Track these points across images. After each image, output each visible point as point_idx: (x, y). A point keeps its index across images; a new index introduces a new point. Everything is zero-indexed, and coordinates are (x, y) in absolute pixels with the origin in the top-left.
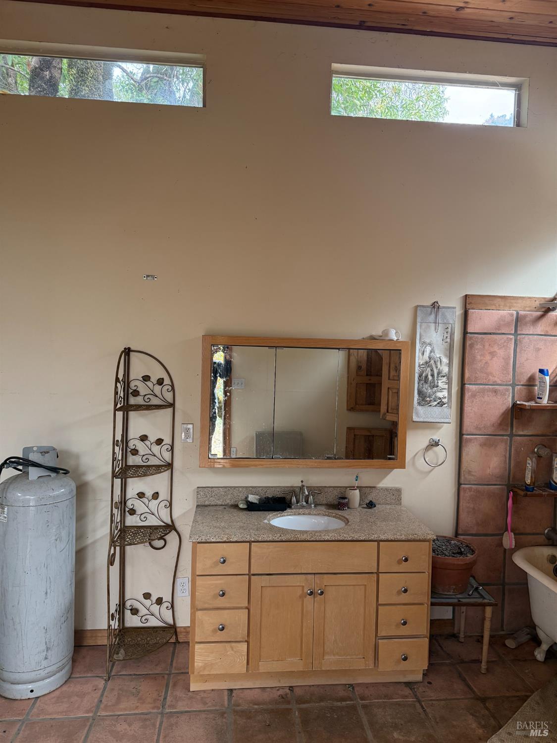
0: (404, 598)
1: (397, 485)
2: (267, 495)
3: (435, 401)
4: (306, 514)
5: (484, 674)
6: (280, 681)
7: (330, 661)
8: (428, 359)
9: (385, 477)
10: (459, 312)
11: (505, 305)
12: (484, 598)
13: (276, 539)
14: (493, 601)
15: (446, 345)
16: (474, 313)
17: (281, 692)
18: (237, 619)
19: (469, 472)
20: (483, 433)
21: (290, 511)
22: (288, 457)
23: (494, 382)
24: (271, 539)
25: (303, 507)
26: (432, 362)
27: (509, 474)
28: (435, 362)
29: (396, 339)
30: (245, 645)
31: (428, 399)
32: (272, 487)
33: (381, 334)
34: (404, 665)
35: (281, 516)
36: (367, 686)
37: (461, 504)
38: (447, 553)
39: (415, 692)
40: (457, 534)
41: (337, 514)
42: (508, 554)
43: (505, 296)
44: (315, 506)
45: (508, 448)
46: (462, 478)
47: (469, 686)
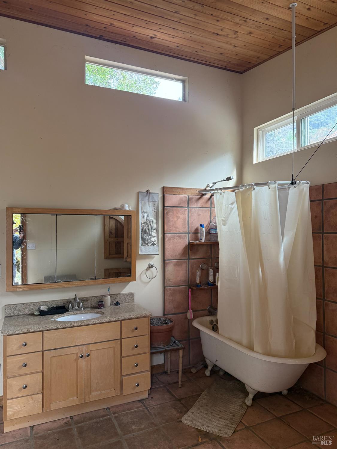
0: (136, 351)
1: (132, 292)
2: (53, 306)
3: (150, 243)
4: (79, 314)
5: (180, 388)
6: (64, 414)
7: (95, 395)
8: (146, 221)
9: (125, 288)
10: (160, 195)
11: (182, 193)
12: (178, 346)
13: (59, 327)
14: (183, 346)
15: (155, 213)
16: (167, 196)
17: (65, 421)
18: (35, 379)
19: (169, 280)
20: (175, 259)
21: (68, 313)
22: (66, 281)
23: (179, 232)
24: (56, 328)
25: (76, 310)
26: (148, 222)
27: (189, 279)
28: (149, 222)
29: (128, 209)
30: (41, 395)
31: (147, 242)
32: (56, 301)
33: (120, 207)
34: (138, 389)
35: (62, 317)
36: (117, 406)
37: (166, 298)
38: (159, 324)
39: (144, 404)
40: (164, 315)
41: (97, 311)
42: (190, 321)
43: (182, 188)
44: (84, 309)
45: (187, 266)
46: (166, 283)
47: (173, 395)
